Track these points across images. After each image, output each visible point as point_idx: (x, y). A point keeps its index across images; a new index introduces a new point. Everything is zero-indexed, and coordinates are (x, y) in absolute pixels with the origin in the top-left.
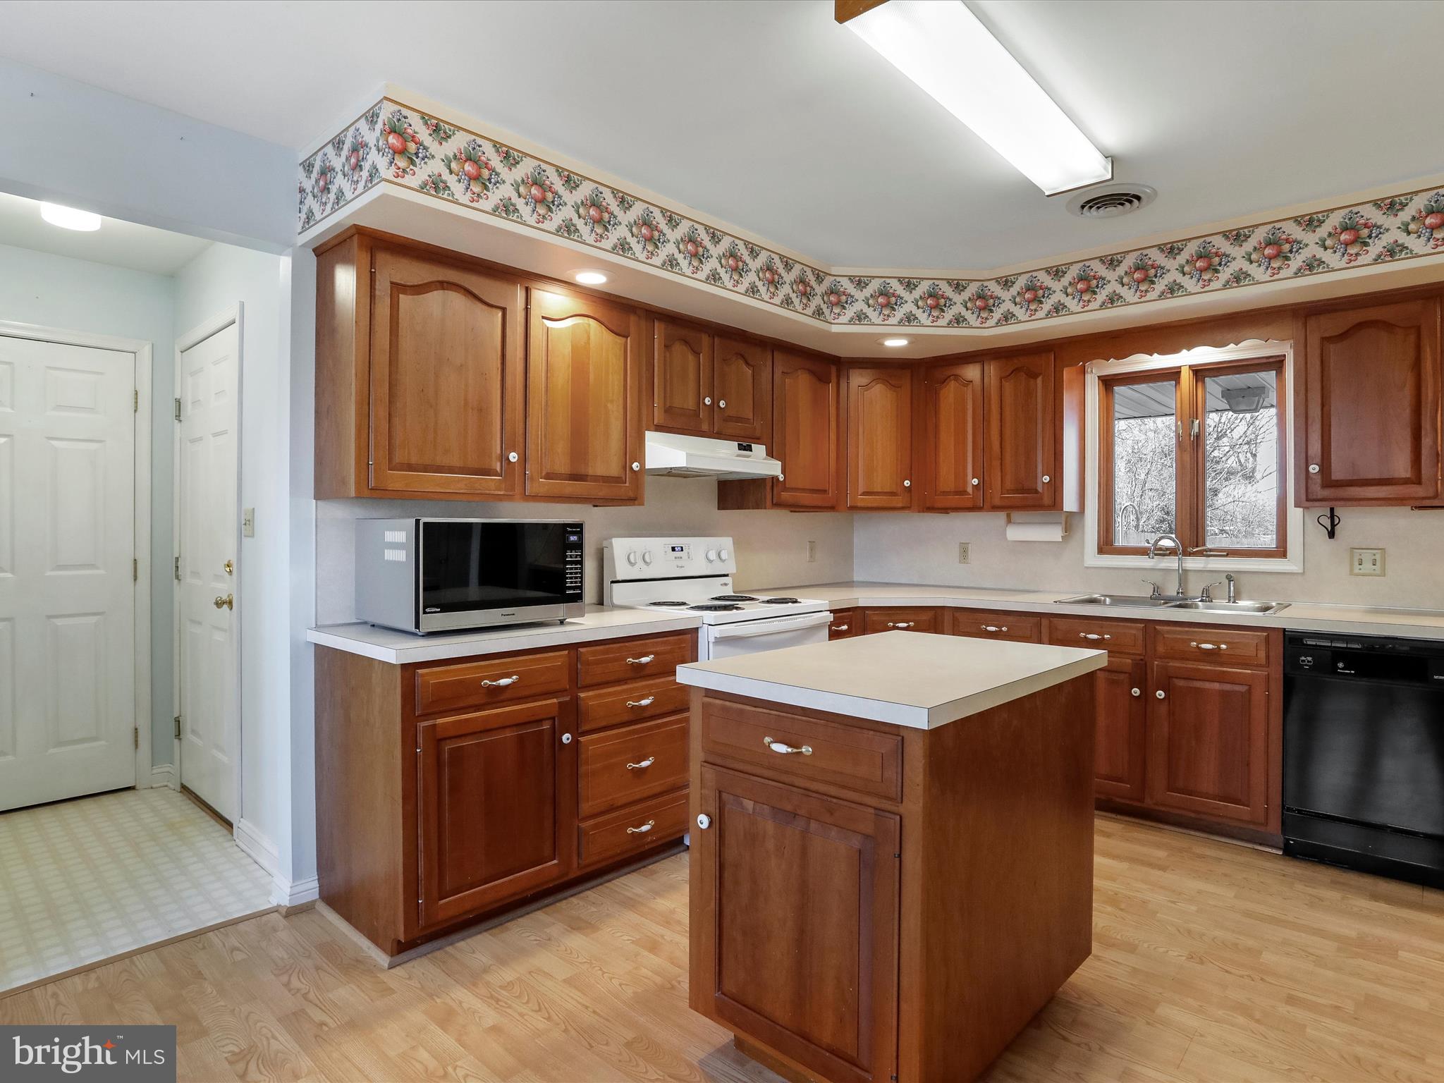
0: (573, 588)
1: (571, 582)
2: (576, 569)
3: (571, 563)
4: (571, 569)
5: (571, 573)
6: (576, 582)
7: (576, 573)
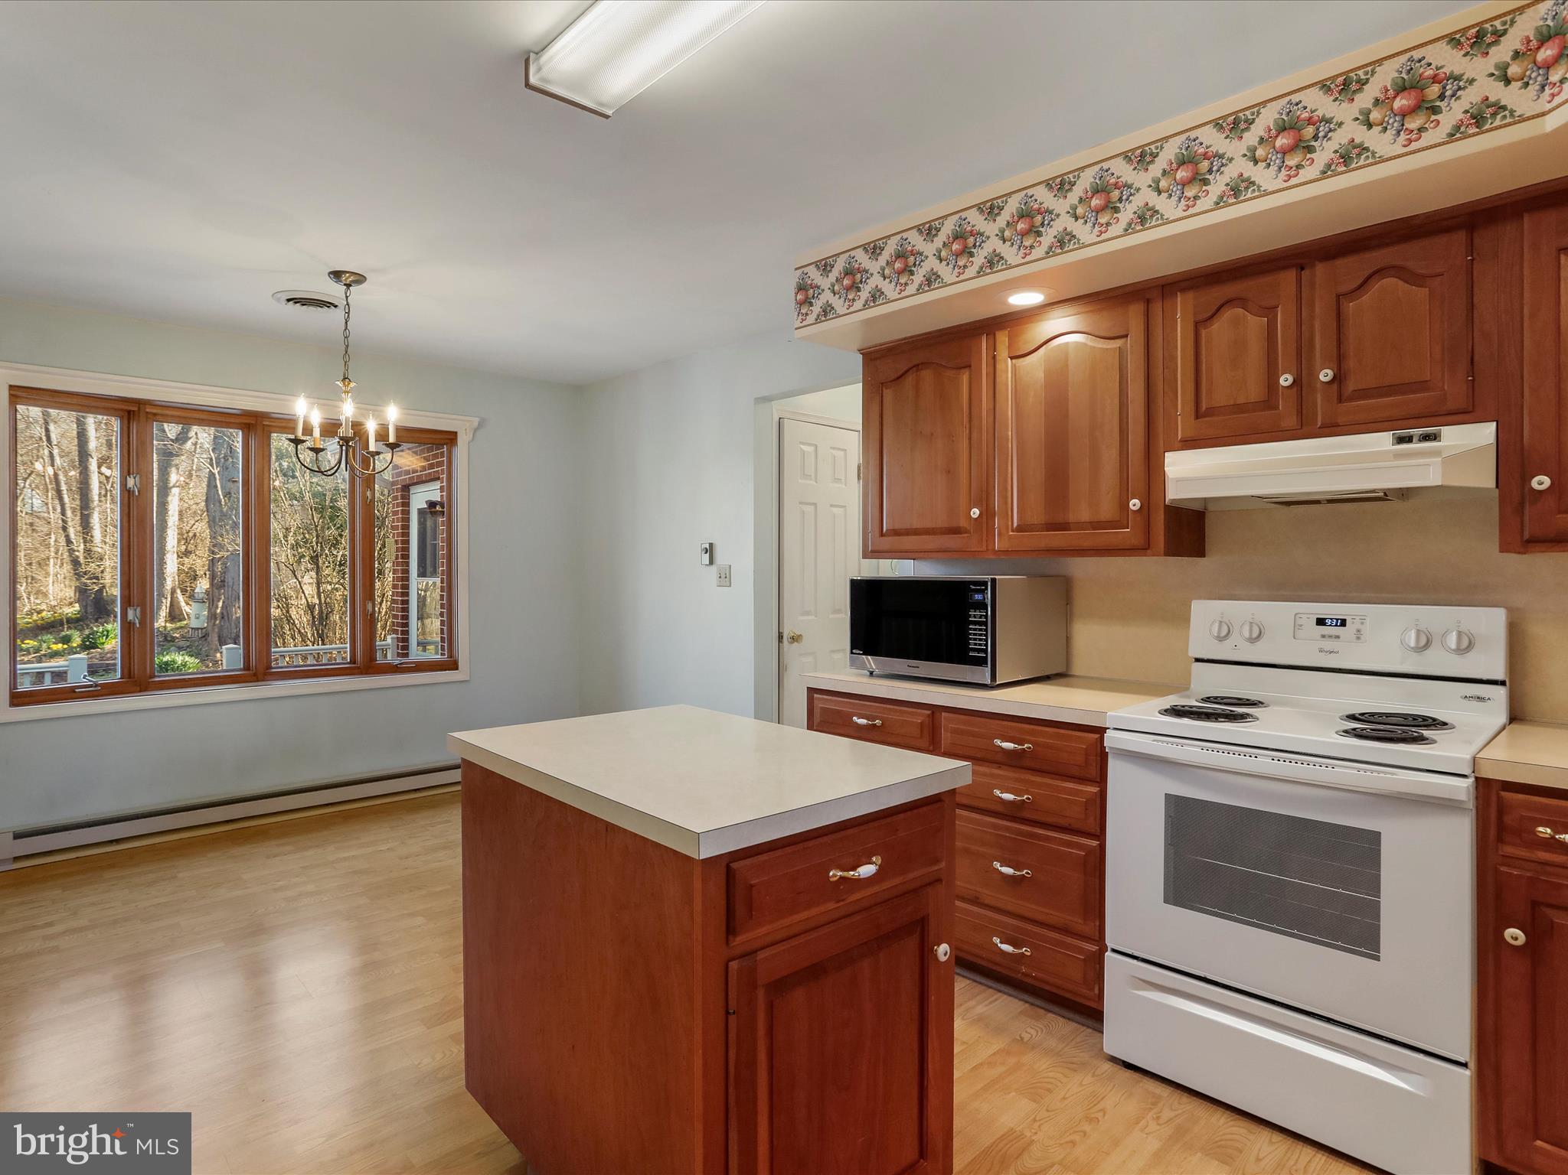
0: (979, 651)
1: (975, 644)
2: (980, 630)
3: (975, 623)
4: (975, 630)
5: (975, 634)
6: (980, 645)
7: (981, 635)
